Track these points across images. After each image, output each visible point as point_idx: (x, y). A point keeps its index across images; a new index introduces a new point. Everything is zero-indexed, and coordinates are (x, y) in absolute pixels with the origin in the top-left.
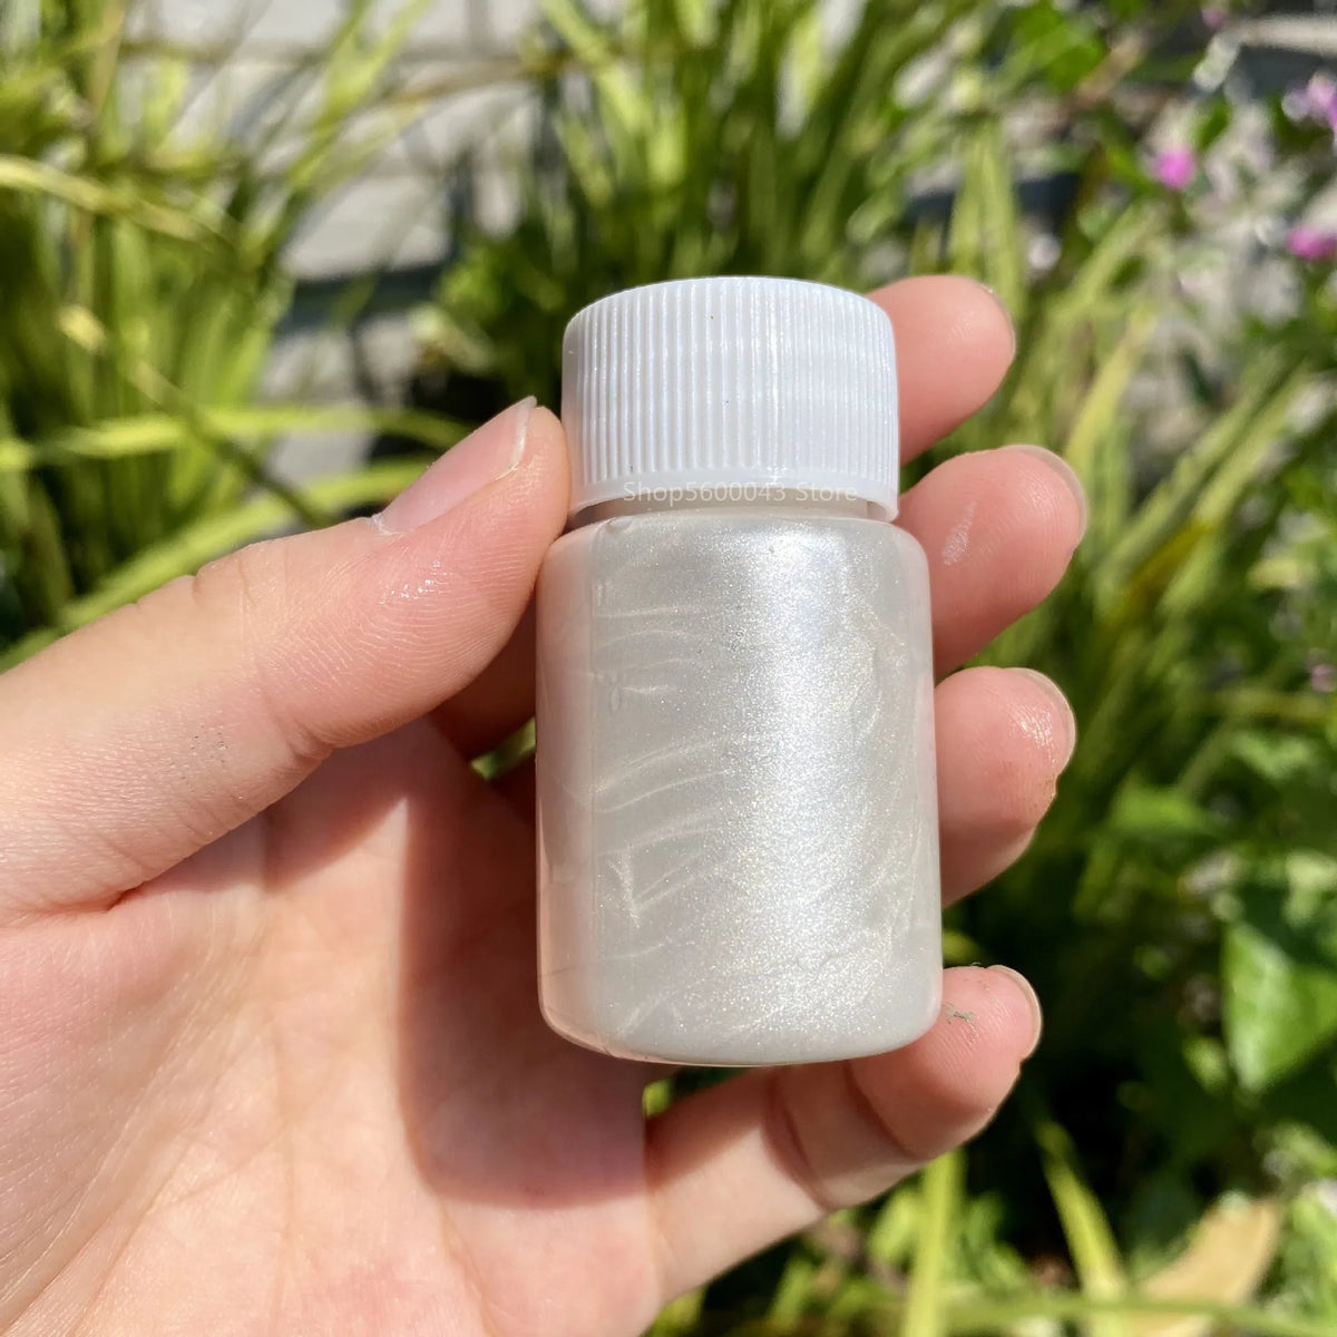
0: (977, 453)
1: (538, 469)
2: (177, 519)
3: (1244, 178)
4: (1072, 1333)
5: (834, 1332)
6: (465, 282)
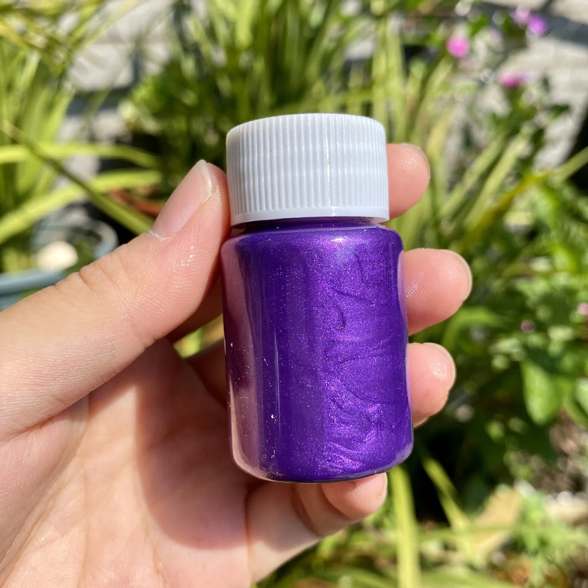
3: (490, 48)
4: (447, 547)
5: (350, 556)
6: (143, 92)
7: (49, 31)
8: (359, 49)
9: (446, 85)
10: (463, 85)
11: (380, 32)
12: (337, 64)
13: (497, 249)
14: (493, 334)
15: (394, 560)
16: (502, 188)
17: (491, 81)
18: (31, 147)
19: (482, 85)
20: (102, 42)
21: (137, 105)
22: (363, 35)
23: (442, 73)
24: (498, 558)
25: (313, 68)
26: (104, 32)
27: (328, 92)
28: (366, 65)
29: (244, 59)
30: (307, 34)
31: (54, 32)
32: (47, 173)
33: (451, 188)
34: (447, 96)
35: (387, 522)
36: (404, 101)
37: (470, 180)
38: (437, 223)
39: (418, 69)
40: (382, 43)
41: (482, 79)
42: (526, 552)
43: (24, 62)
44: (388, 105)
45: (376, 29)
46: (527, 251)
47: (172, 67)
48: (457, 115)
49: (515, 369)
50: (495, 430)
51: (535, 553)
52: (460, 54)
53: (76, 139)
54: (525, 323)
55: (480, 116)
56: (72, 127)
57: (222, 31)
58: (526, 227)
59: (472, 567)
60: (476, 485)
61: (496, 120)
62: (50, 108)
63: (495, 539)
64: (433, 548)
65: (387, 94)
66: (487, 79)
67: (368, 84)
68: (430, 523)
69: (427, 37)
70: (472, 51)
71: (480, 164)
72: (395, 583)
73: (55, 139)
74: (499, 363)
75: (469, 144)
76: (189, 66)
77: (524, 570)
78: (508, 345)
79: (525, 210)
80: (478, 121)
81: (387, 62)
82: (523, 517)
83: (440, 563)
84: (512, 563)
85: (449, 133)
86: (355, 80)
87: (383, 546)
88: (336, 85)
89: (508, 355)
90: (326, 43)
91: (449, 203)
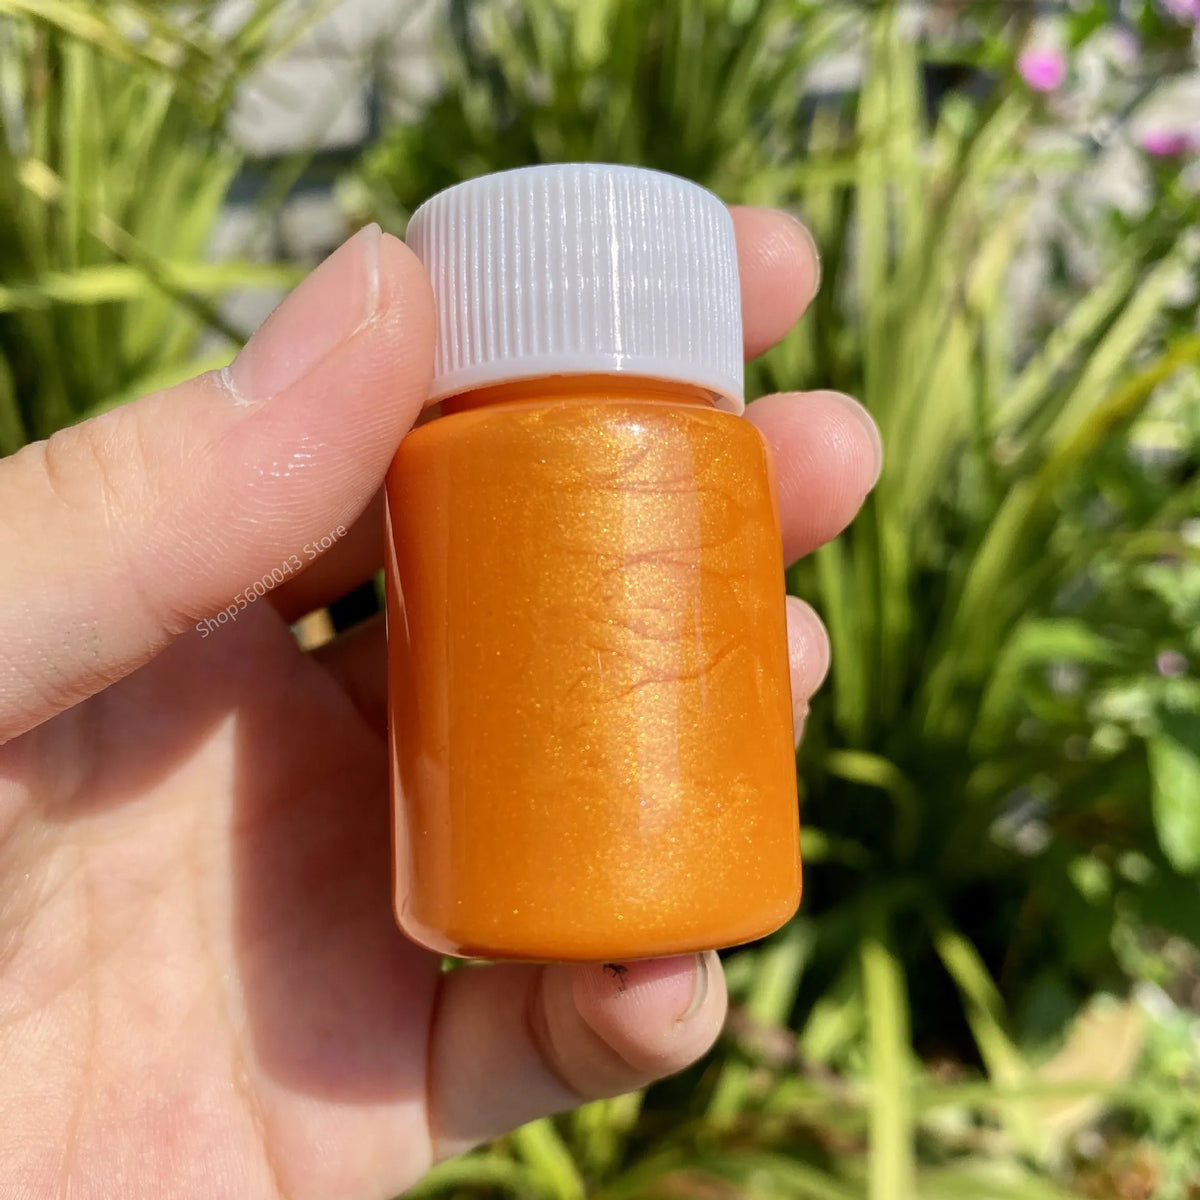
0: (788, 394)
1: (398, 316)
2: (129, 375)
3: (1113, 72)
4: (979, 1120)
5: (772, 1127)
6: (384, 160)
7: (190, 36)
8: (832, 71)
9: (1016, 150)
10: (1053, 148)
11: (878, 35)
12: (784, 104)
13: (1112, 499)
14: (1098, 676)
15: (862, 1143)
16: (1128, 367)
17: (1115, 139)
18: (152, 271)
19: (1094, 150)
20: (300, 54)
21: (372, 185)
22: (840, 43)
23: (1006, 124)
24: (1090, 1144)
25: (734, 112)
26: (307, 34)
27: (764, 162)
28: (847, 105)
29: (589, 93)
30: (723, 40)
31: (202, 37)
32: (183, 324)
33: (1019, 366)
34: (1018, 173)
35: (856, 1060)
36: (924, 182)
37: (1059, 352)
38: (984, 443)
39: (957, 114)
40: (879, 61)
41: (1097, 137)
42: (1153, 1136)
43: (142, 97)
44: (889, 190)
45: (870, 29)
46: (1175, 505)
47: (446, 108)
48: (1036, 215)
49: (1136, 753)
50: (1090, 876)
51: (1171, 1139)
52: (1048, 84)
53: (245, 254)
54: (1167, 659)
55: (1089, 214)
56: (236, 229)
57: (548, 34)
58: (1177, 453)
59: (1030, 1164)
60: (1047, 993)
61: (1120, 223)
62: (191, 189)
63: (1080, 1111)
64: (949, 1119)
65: (889, 168)
66: (1105, 136)
67: (848, 148)
68: (947, 1067)
69: (979, 46)
70: (1073, 79)
71: (1083, 318)
72: (860, 1189)
73: (200, 255)
74: (1106, 740)
75: (1062, 275)
76: (478, 104)
77: (1145, 1171)
78: (1127, 702)
79: (1173, 419)
80: (1080, 227)
81: (889, 100)
82: (1146, 1062)
83: (963, 1152)
84: (1120, 1156)
85: (1019, 250)
86: (822, 138)
87: (845, 1110)
88: (780, 146)
89: (1124, 725)
90: (762, 60)
91: (1013, 399)
